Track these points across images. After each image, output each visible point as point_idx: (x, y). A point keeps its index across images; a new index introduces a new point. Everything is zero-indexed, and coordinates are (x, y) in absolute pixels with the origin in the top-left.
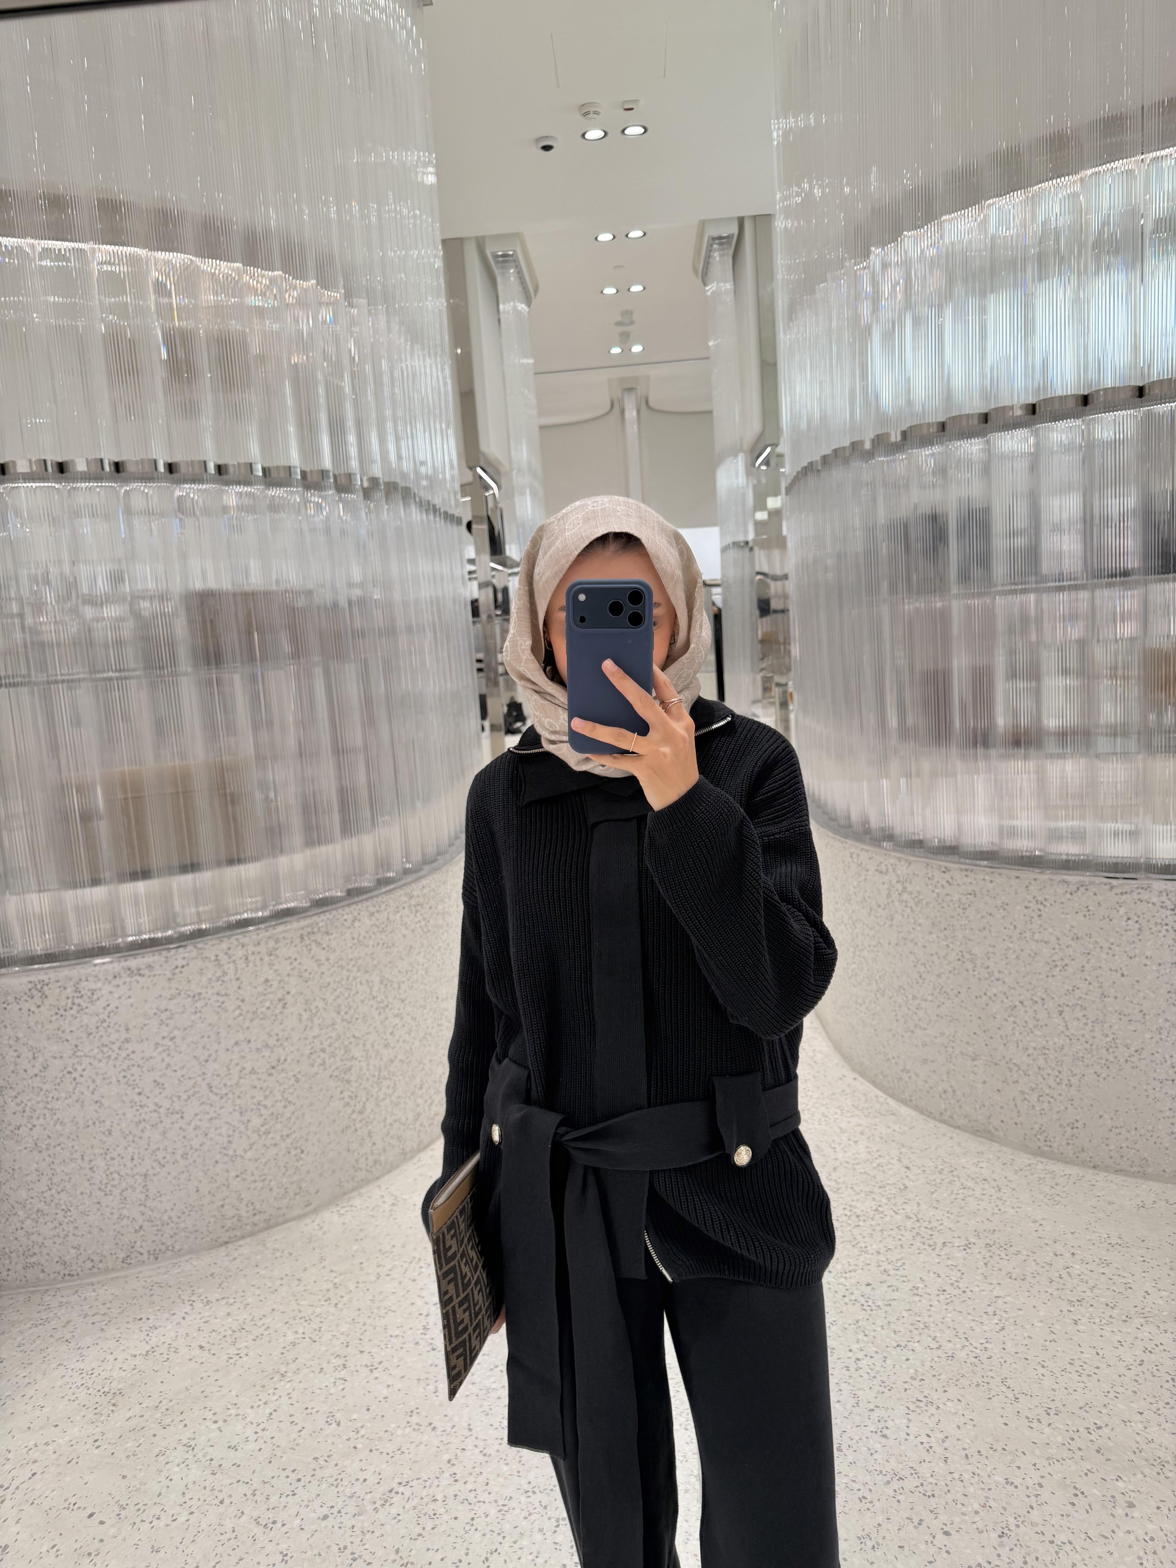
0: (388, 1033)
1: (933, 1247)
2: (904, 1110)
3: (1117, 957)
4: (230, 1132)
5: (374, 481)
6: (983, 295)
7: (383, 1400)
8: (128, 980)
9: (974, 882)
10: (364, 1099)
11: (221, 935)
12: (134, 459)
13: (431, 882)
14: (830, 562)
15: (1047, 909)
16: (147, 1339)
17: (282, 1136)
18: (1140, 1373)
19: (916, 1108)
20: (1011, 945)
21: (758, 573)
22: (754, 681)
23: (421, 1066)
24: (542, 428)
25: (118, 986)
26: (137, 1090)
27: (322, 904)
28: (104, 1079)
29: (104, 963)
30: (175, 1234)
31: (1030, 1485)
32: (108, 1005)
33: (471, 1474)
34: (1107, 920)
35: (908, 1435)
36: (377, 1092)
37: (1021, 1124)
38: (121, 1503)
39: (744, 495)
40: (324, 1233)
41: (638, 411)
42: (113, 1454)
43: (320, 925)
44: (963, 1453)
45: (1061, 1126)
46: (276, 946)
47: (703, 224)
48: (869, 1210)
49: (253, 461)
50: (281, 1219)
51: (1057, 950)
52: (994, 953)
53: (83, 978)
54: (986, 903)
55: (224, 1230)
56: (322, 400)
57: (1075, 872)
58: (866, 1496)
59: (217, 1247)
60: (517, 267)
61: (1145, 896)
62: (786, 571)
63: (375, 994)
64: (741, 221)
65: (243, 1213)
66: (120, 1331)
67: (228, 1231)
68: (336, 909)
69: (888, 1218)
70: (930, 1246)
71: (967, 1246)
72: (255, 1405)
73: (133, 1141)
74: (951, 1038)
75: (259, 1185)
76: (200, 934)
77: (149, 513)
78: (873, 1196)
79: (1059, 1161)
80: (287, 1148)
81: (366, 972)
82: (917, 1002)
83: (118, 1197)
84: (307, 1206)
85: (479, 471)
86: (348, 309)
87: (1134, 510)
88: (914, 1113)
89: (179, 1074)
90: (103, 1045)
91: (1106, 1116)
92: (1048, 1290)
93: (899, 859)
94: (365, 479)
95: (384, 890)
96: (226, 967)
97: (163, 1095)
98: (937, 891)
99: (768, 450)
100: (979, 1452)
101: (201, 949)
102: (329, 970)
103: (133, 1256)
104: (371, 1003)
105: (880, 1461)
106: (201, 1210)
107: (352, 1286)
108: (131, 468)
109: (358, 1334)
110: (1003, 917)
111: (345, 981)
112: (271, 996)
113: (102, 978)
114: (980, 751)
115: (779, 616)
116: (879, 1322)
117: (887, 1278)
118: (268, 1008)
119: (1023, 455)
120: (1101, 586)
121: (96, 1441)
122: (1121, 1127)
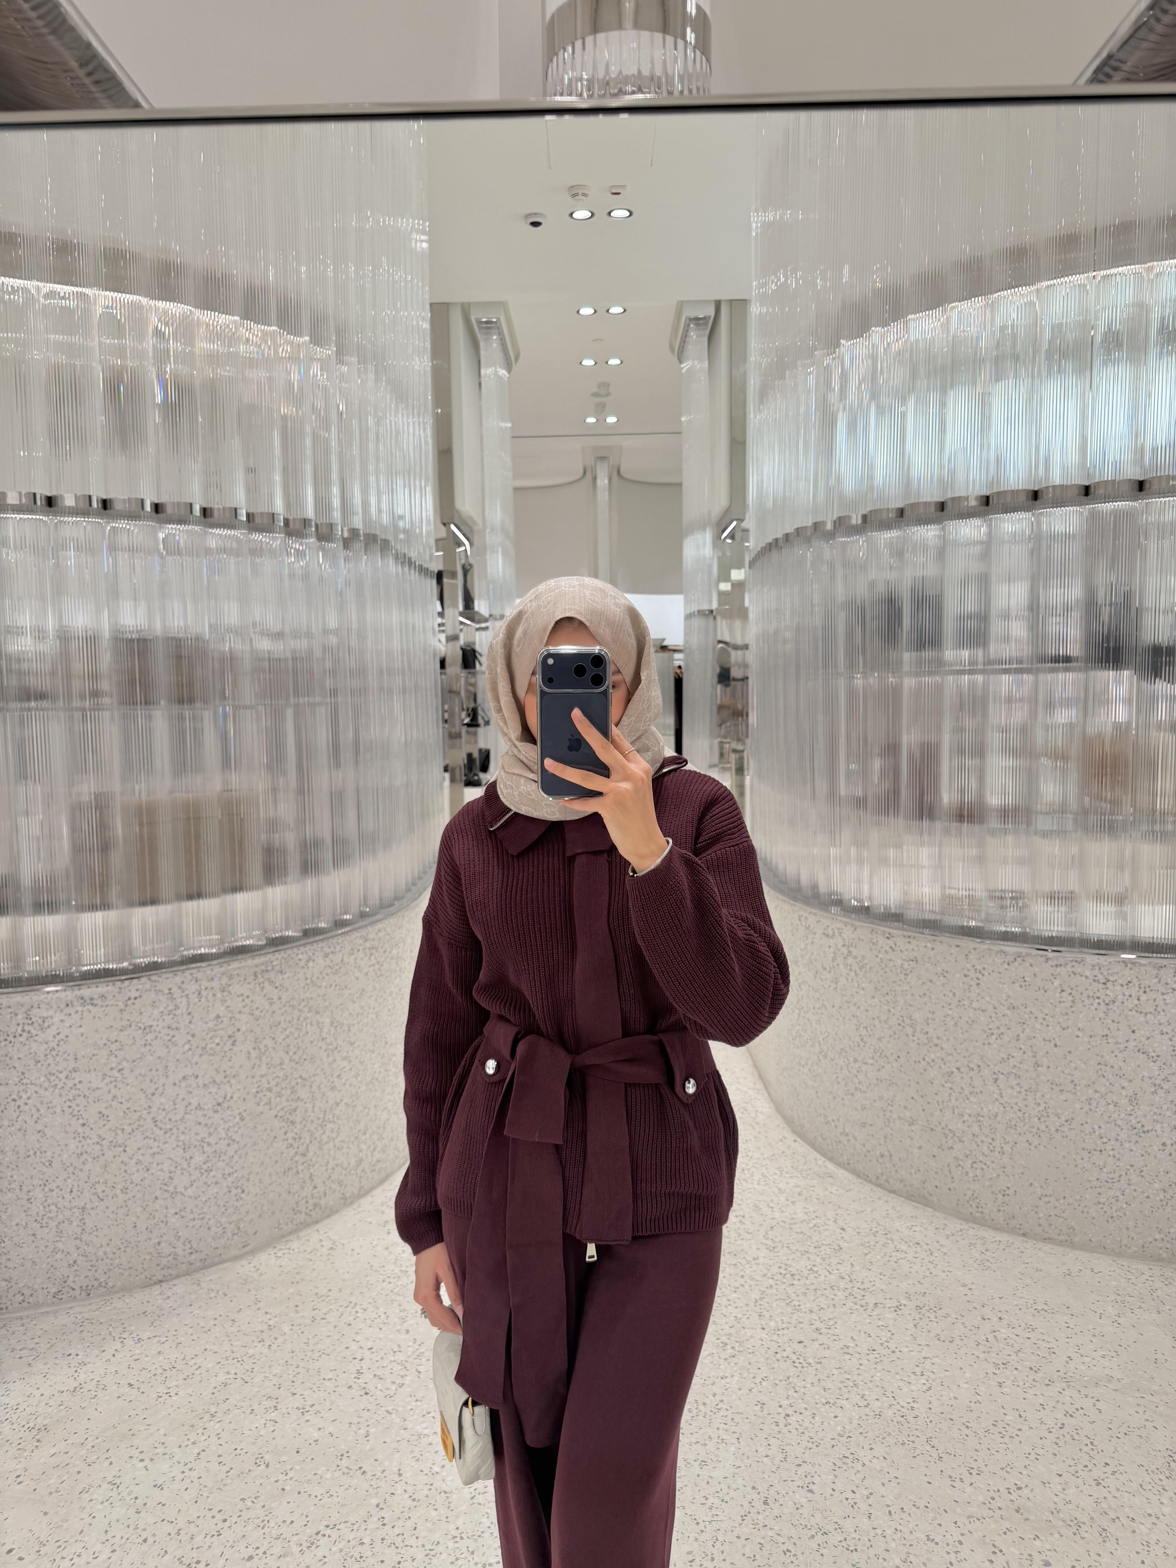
0: (335, 1075)
1: (864, 1307)
2: (842, 1173)
3: (1050, 1028)
4: (172, 1169)
5: (354, 532)
6: (944, 391)
7: (313, 1444)
8: (80, 1009)
9: (916, 948)
10: (307, 1141)
11: (175, 969)
12: (122, 498)
13: (388, 925)
14: (788, 635)
15: (985, 979)
16: (76, 1375)
17: (224, 1174)
18: (1061, 1437)
19: (853, 1172)
20: (950, 1012)
21: (720, 642)
22: (711, 748)
23: (366, 1110)
24: (516, 489)
25: (70, 1015)
26: (81, 1121)
27: (277, 943)
28: (49, 1108)
29: (57, 991)
30: (109, 1270)
31: (951, 1542)
32: (58, 1034)
33: (399, 1518)
34: (1042, 991)
35: (834, 1490)
36: (320, 1136)
37: (955, 1189)
38: (41, 1539)
39: (710, 566)
40: (261, 1275)
41: (610, 480)
42: (35, 1490)
43: (274, 963)
44: (887, 1509)
45: (993, 1192)
46: (229, 983)
47: (681, 305)
48: (803, 1270)
49: (238, 506)
50: (217, 1260)
51: (993, 1019)
52: (934, 1020)
53: (36, 1005)
54: (927, 970)
55: (158, 1268)
56: (309, 452)
57: (1013, 944)
58: (790, 1548)
59: (150, 1285)
60: (500, 334)
61: (1078, 969)
62: (747, 642)
63: (325, 1036)
64: (718, 304)
65: (180, 1252)
66: (48, 1366)
67: (163, 1269)
68: (291, 948)
69: (822, 1278)
70: (862, 1306)
71: (898, 1308)
72: (183, 1445)
73: (74, 1174)
74: (890, 1102)
75: (198, 1223)
76: (154, 967)
77: (132, 550)
78: (808, 1255)
79: (990, 1227)
80: (228, 1187)
81: (317, 1013)
82: (857, 1065)
83: (55, 1229)
84: (244, 1247)
85: (453, 527)
86: (339, 366)
87: (1077, 601)
88: (851, 1177)
89: (124, 1106)
90: (50, 1073)
91: (1036, 1184)
92: (975, 1352)
93: (846, 924)
94: (345, 529)
95: (340, 932)
96: (179, 1000)
97: (107, 1127)
98: (880, 956)
99: (734, 523)
100: (902, 1509)
101: (155, 981)
102: (280, 1009)
103: (64, 1291)
104: (319, 1044)
105: (805, 1515)
106: (137, 1247)
107: (286, 1328)
108: (118, 506)
109: (291, 1376)
110: (943, 984)
111: (295, 1021)
112: (221, 1033)
113: (55, 1006)
114: (926, 823)
115: (739, 684)
116: (809, 1380)
117: (820, 1337)
118: (218, 1044)
119: (975, 543)
120: (1044, 671)
121: (18, 1477)
122: (1051, 1195)
